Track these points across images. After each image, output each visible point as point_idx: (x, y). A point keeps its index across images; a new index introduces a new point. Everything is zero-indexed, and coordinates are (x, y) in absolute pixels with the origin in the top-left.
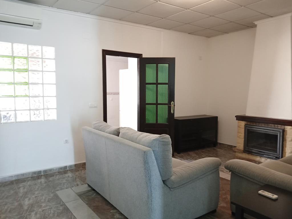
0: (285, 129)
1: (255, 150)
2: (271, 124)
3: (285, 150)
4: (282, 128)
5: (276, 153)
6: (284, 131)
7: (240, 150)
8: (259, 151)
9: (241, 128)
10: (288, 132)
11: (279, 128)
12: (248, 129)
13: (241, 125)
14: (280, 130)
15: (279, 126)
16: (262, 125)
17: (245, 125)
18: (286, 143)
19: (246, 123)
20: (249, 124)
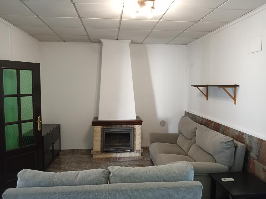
0: (134, 127)
1: (112, 149)
2: (124, 125)
3: (135, 142)
4: (132, 127)
5: (130, 147)
6: (134, 129)
7: (98, 152)
8: (116, 149)
9: (97, 132)
10: (136, 129)
11: (130, 127)
12: (105, 132)
13: (97, 130)
14: (132, 129)
15: (130, 126)
16: (117, 127)
17: (102, 129)
18: (135, 137)
19: (102, 127)
20: (105, 127)
